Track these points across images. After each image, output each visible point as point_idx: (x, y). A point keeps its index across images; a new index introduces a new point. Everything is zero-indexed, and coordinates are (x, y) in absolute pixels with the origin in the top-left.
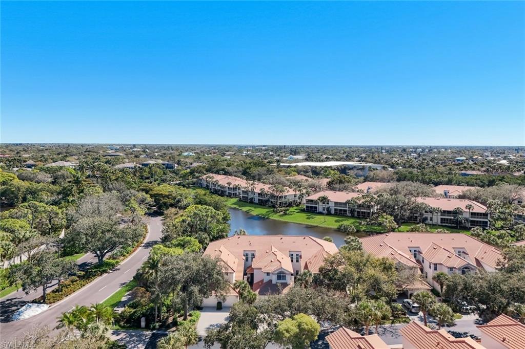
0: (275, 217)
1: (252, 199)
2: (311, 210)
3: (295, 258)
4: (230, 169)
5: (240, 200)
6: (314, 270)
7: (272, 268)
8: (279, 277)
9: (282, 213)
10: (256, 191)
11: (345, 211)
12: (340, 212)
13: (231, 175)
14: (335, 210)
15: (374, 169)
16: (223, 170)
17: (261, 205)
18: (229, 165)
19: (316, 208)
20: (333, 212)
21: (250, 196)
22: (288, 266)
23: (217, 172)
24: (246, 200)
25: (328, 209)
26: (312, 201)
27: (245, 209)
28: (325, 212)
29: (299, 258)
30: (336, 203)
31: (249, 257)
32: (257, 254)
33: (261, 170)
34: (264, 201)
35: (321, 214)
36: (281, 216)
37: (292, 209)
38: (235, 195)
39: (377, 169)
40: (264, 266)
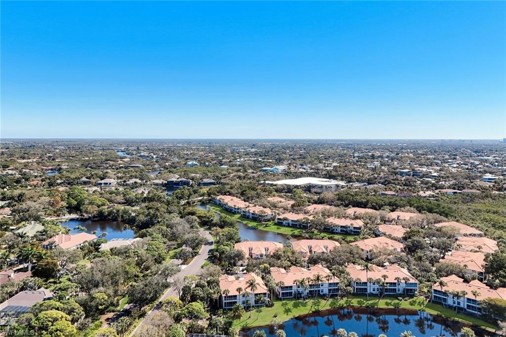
0: (261, 228)
1: (248, 216)
2: (280, 224)
3: (267, 250)
4: (232, 191)
5: (241, 216)
6: (272, 254)
7: (259, 253)
8: (261, 256)
9: (264, 225)
10: (250, 211)
11: (297, 225)
12: (294, 225)
13: (234, 196)
14: (292, 224)
15: (329, 187)
16: (229, 192)
17: (253, 220)
18: (231, 188)
19: (282, 223)
20: (291, 225)
21: (247, 214)
22: (264, 252)
23: (225, 194)
24: (245, 216)
25: (288, 224)
26: (280, 219)
27: (245, 222)
28: (287, 225)
29: (268, 249)
30: (292, 221)
31: (251, 249)
32: (253, 249)
33: (253, 193)
34: (255, 218)
35: (284, 226)
36: (264, 227)
37: (270, 223)
38: (238, 213)
39: (331, 187)
40: (256, 252)
